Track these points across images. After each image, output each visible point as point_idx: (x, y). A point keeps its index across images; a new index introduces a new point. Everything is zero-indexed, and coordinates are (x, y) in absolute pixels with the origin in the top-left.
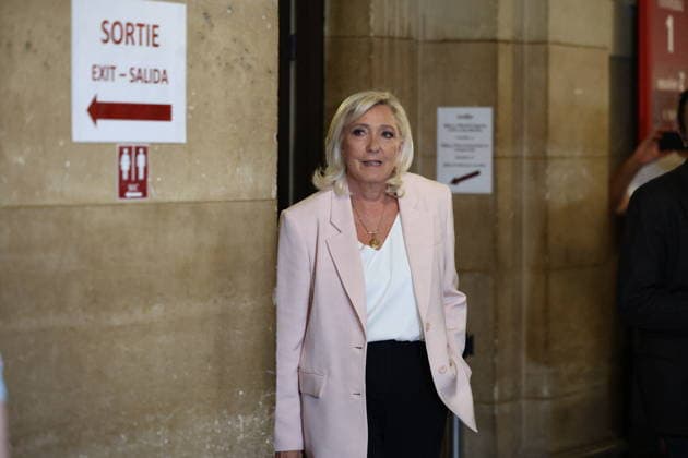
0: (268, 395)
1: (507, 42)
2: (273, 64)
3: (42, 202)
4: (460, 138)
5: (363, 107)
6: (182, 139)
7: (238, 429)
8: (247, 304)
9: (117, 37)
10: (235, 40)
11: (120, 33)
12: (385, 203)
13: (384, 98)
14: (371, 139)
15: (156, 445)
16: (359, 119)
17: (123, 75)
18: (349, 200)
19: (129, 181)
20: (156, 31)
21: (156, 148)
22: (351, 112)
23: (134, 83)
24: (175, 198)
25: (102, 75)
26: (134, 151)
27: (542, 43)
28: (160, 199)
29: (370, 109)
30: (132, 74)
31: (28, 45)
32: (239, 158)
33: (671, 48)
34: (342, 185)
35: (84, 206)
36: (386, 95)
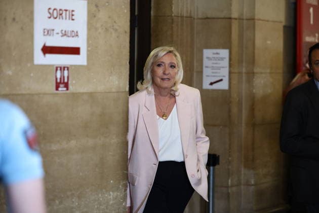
0: (124, 182)
1: (236, 19)
2: (127, 28)
3: (20, 92)
4: (213, 63)
5: (162, 54)
6: (85, 63)
7: (110, 198)
8: (114, 140)
9: (55, 15)
10: (110, 17)
11: (57, 14)
12: (170, 98)
13: (171, 50)
14: (165, 68)
15: (72, 205)
16: (159, 59)
17: (58, 33)
18: (154, 96)
19: (60, 83)
20: (73, 13)
21: (73, 67)
22: (156, 56)
23: (63, 37)
24: (81, 90)
25: (48, 33)
26: (62, 69)
27: (252, 19)
28: (75, 91)
29: (165, 55)
30: (62, 33)
31: (14, 19)
32: (111, 72)
33: (312, 22)
34: (151, 89)
35: (40, 94)
36: (172, 49)
